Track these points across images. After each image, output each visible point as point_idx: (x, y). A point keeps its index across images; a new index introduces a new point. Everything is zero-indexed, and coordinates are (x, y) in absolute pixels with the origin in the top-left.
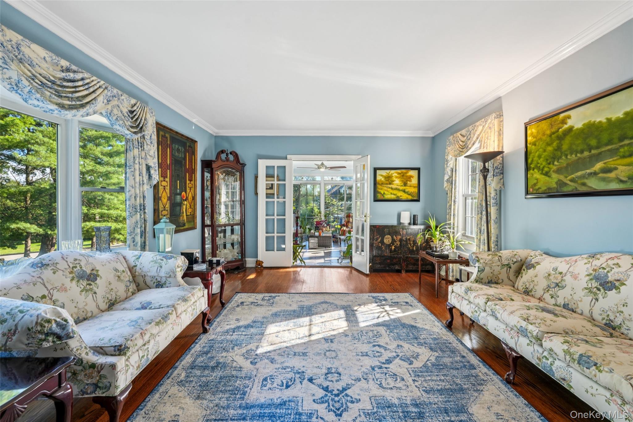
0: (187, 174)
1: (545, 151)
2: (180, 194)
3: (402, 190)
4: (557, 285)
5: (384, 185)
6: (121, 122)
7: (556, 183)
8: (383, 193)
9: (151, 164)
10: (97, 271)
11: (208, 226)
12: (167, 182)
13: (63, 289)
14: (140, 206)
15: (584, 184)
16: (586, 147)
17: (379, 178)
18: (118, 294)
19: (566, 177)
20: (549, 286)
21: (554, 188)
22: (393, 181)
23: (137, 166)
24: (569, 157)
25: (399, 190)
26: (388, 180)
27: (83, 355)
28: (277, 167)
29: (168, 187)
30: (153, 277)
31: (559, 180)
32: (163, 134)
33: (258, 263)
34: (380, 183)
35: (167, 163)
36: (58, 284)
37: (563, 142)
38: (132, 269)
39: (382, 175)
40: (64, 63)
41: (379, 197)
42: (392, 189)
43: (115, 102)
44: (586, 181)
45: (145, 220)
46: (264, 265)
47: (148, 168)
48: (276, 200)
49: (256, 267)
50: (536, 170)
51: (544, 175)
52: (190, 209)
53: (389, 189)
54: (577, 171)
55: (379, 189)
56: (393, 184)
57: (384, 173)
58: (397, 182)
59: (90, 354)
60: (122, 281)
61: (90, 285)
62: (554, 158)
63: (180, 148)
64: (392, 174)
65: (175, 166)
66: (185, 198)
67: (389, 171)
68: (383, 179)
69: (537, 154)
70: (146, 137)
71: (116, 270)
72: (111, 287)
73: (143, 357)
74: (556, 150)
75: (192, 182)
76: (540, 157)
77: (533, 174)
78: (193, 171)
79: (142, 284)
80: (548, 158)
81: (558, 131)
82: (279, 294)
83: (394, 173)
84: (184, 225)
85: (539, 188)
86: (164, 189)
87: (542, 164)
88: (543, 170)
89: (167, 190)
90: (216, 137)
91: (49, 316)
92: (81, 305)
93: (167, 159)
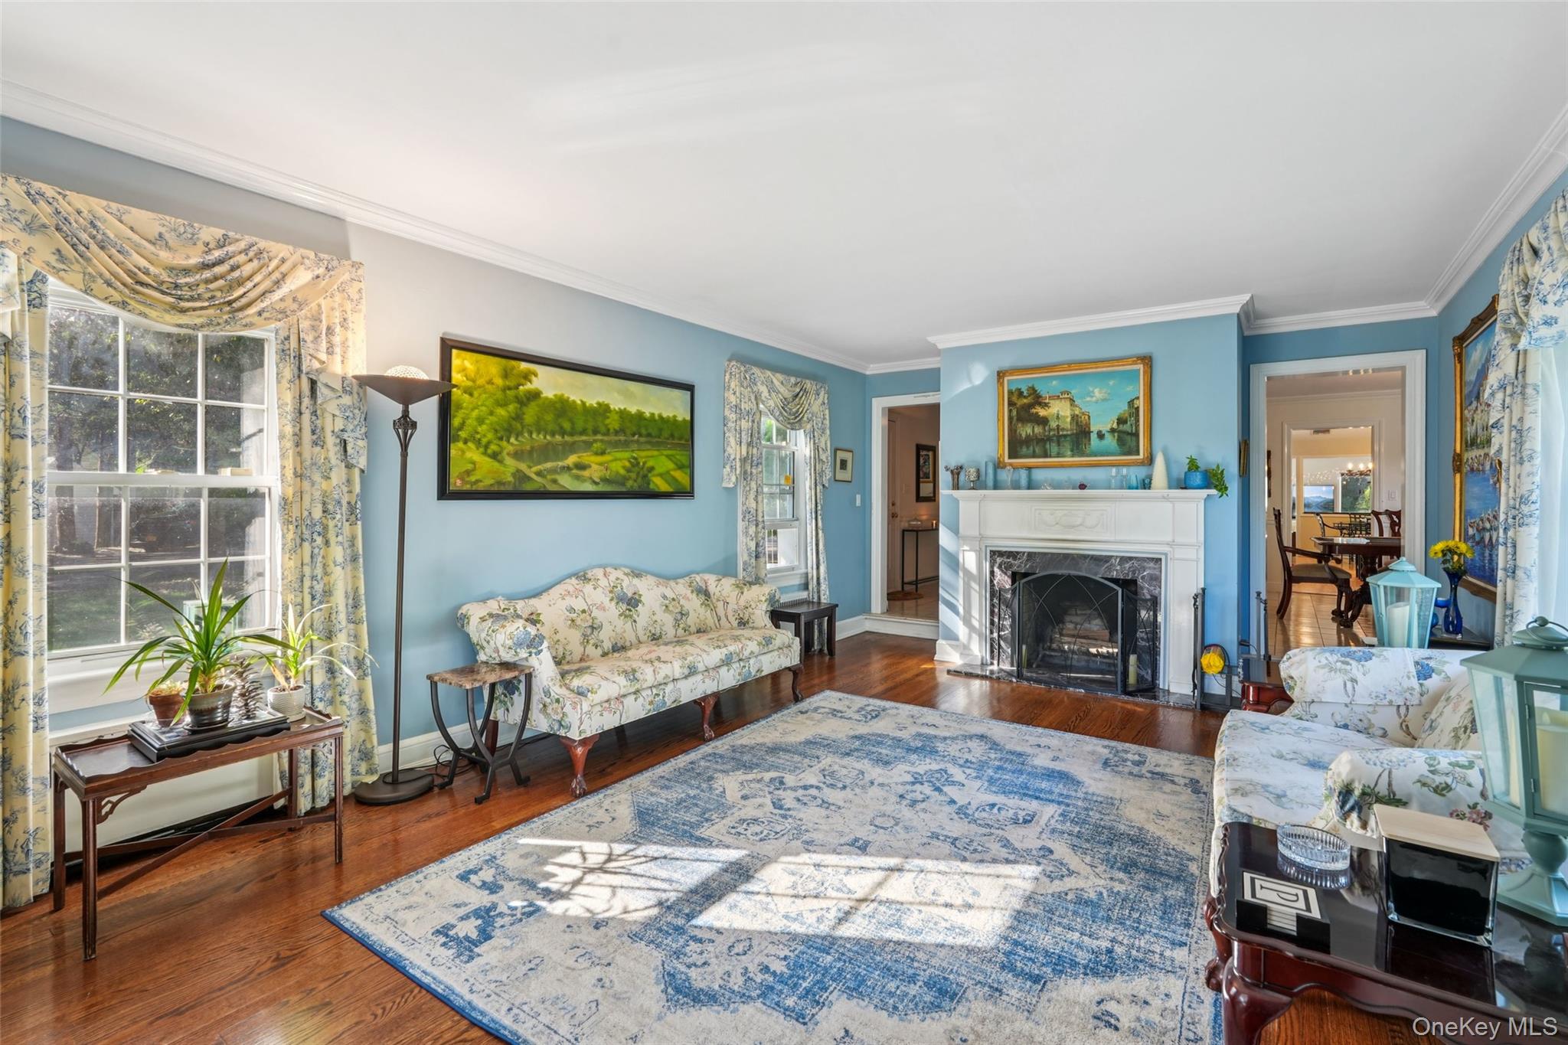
1: (491, 413)
4: (593, 628)
7: (514, 475)
15: (555, 481)
16: (557, 428)
19: (530, 467)
20: (585, 635)
21: (510, 482)
24: (534, 436)
31: (518, 471)
37: (525, 409)
44: (557, 477)
50: (470, 444)
51: (490, 456)
54: (547, 460)
62: (507, 431)
69: (475, 413)
74: (514, 419)
76: (481, 421)
77: (463, 452)
80: (498, 428)
81: (517, 387)
85: (477, 481)
87: (485, 436)
88: (486, 447)
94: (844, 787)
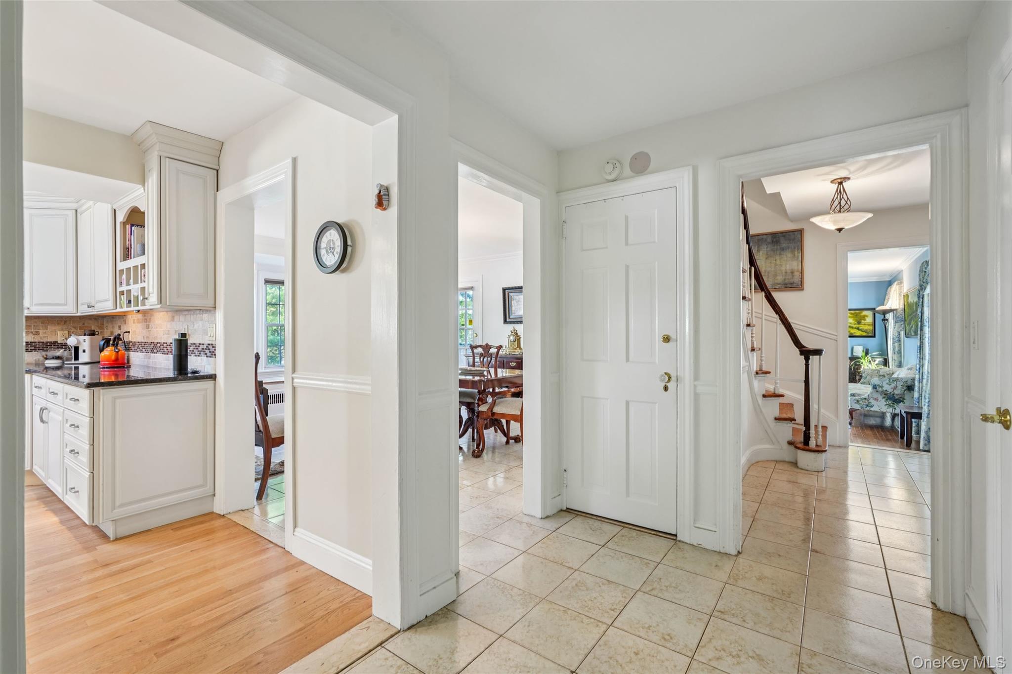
25: (853, 327)
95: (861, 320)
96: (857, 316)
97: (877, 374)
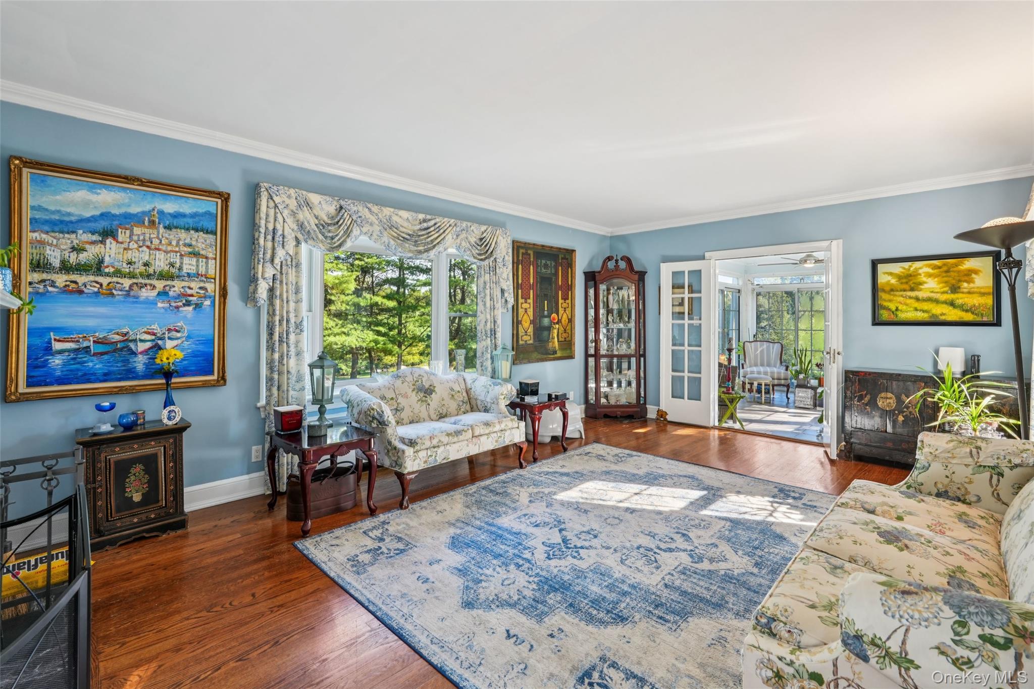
0: (560, 292)
2: (549, 316)
3: (945, 302)
5: (897, 293)
6: (468, 252)
8: (894, 309)
9: (505, 287)
10: (435, 387)
11: (592, 356)
12: (529, 304)
13: (406, 396)
14: (491, 331)
17: (882, 279)
18: (449, 410)
22: (921, 284)
23: (488, 292)
25: (937, 301)
26: (907, 283)
27: (393, 440)
28: (689, 272)
29: (532, 309)
30: (482, 401)
32: (524, 251)
33: (660, 414)
34: (887, 288)
35: (529, 283)
36: (403, 392)
38: (468, 391)
39: (891, 274)
40: (421, 216)
41: (885, 315)
42: (917, 299)
43: (463, 235)
45: (496, 346)
46: (669, 418)
47: (503, 291)
48: (686, 321)
49: (658, 419)
52: (564, 334)
53: (909, 301)
55: (885, 300)
56: (921, 290)
57: (897, 268)
58: (931, 285)
59: (397, 441)
60: (455, 400)
61: (426, 397)
63: (548, 262)
64: (917, 269)
65: (541, 284)
66: (556, 321)
67: (910, 263)
68: (893, 281)
70: (498, 260)
71: (452, 389)
72: (443, 403)
73: (431, 456)
75: (569, 301)
78: (568, 288)
79: (475, 407)
82: (639, 454)
83: (923, 268)
84: (555, 352)
86: (526, 312)
89: (529, 313)
90: (611, 237)
91: (375, 407)
92: (416, 411)
93: (529, 279)
94: (638, 548)
95: (960, 281)
96: (947, 271)
97: (969, 460)
